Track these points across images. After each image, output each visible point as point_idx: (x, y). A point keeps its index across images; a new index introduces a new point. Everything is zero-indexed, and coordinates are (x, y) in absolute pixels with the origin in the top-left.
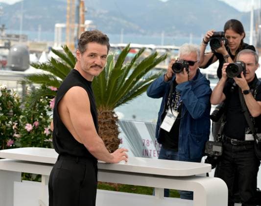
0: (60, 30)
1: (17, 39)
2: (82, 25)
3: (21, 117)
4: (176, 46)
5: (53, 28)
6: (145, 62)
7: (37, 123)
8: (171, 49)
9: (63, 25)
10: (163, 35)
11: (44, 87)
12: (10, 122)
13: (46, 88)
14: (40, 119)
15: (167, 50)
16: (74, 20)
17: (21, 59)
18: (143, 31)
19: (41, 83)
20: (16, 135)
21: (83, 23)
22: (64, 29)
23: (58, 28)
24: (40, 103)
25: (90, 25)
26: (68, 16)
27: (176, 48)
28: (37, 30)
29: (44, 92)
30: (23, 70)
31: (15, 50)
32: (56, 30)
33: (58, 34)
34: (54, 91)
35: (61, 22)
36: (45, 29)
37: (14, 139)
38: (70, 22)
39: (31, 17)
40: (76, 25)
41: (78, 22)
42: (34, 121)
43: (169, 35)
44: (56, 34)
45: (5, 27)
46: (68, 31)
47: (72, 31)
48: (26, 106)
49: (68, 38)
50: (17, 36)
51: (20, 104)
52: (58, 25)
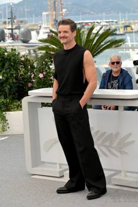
0: (45, 16)
2: (61, 12)
3: (35, 70)
5: (41, 15)
7: (45, 73)
9: (47, 13)
11: (46, 52)
12: (29, 73)
13: (48, 53)
14: (46, 71)
16: (53, 9)
17: (27, 34)
18: (92, 13)
20: (33, 80)
21: (62, 11)
22: (47, 15)
24: (45, 62)
25: (66, 11)
26: (49, 8)
27: (112, 21)
28: (32, 17)
29: (47, 55)
31: (23, 30)
32: (43, 16)
33: (44, 18)
35: (45, 11)
36: (37, 16)
37: (32, 82)
38: (51, 11)
39: (28, 10)
40: (54, 13)
41: (55, 10)
42: (43, 72)
44: (43, 18)
46: (50, 16)
47: (52, 15)
48: (38, 63)
49: (50, 20)
50: (22, 22)
51: (33, 63)
52: (44, 13)
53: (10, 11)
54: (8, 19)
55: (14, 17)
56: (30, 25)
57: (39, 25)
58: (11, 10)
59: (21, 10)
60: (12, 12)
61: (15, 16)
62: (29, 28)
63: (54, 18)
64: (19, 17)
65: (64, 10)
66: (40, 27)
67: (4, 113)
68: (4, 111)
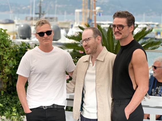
0: (78, 14)
1: (51, 20)
4: (153, 22)
6: (139, 33)
8: (150, 24)
9: (80, 11)
10: (144, 15)
13: (75, 51)
15: (147, 25)
16: (87, 7)
19: (73, 48)
21: (95, 9)
22: (81, 13)
23: (77, 12)
25: (99, 10)
26: (83, 5)
27: (153, 23)
28: (64, 14)
29: (75, 54)
30: (57, 40)
32: (76, 14)
33: (77, 16)
34: (81, 53)
35: (79, 8)
36: (69, 13)
38: (85, 8)
39: (60, 6)
40: (88, 11)
41: (90, 8)
43: (148, 15)
45: (45, 13)
46: (83, 14)
49: (83, 19)
50: (51, 18)
52: (77, 11)
53: (38, 5)
54: (36, 14)
55: (42, 12)
56: (60, 23)
57: (71, 23)
58: (40, 4)
59: (52, 5)
60: (40, 7)
61: (44, 12)
62: (60, 26)
63: (88, 16)
64: (49, 14)
65: (98, 8)
66: (72, 26)
67: (22, 117)
68: (22, 115)
